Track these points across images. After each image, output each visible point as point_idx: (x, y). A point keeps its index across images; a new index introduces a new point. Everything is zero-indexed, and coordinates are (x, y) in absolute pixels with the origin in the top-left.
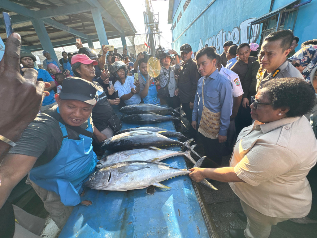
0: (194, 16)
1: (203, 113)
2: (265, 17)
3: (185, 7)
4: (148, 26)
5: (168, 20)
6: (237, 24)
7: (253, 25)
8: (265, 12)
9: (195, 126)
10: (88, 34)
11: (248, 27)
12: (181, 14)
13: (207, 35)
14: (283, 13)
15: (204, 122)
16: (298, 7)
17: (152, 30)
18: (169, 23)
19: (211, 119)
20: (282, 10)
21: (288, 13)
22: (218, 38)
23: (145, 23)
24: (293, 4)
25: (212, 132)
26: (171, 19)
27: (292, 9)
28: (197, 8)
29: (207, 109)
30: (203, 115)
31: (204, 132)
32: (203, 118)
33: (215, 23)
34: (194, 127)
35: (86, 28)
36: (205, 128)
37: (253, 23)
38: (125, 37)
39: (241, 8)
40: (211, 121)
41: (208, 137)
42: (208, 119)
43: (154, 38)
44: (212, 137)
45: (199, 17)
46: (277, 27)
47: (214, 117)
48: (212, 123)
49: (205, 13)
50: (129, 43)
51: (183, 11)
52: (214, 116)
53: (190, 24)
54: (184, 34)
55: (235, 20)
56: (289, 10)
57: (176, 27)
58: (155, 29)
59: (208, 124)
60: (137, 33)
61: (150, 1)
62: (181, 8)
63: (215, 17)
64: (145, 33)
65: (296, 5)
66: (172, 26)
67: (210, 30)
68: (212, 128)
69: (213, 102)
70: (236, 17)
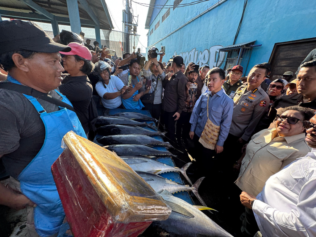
0: (171, 29)
1: (206, 124)
2: (230, 48)
3: (163, 18)
4: (125, 25)
5: (146, 25)
6: (208, 47)
7: (220, 52)
8: (230, 44)
9: (193, 136)
10: (53, 14)
11: (216, 52)
12: (158, 23)
13: (181, 49)
14: (243, 48)
15: (206, 133)
16: (253, 47)
17: (130, 30)
18: (146, 28)
19: (213, 130)
20: (242, 46)
21: (246, 49)
22: (191, 55)
23: (123, 22)
24: (250, 44)
25: (213, 143)
26: (148, 25)
27: (249, 48)
28: (174, 22)
29: (211, 122)
30: (206, 127)
31: (205, 143)
32: (205, 130)
33: (190, 41)
34: (191, 137)
35: (52, 6)
36: (206, 139)
37: (221, 50)
38: (100, 30)
39: (212, 34)
40: (213, 132)
41: (207, 148)
42: (210, 131)
43: (130, 38)
44: (211, 147)
45: (176, 31)
46: (238, 58)
47: (215, 130)
48: (214, 135)
49: (182, 30)
50: (103, 37)
51: (161, 21)
52: (216, 128)
53: (167, 35)
54: (160, 43)
55: (206, 43)
56: (247, 48)
57: (153, 34)
58: (132, 30)
59: (210, 136)
60: (114, 29)
61: (131, 2)
62: (159, 18)
63: (190, 35)
64: (122, 31)
65: (251, 45)
66: (148, 31)
67: (184, 46)
68: (213, 139)
69: (217, 116)
70: (207, 41)
